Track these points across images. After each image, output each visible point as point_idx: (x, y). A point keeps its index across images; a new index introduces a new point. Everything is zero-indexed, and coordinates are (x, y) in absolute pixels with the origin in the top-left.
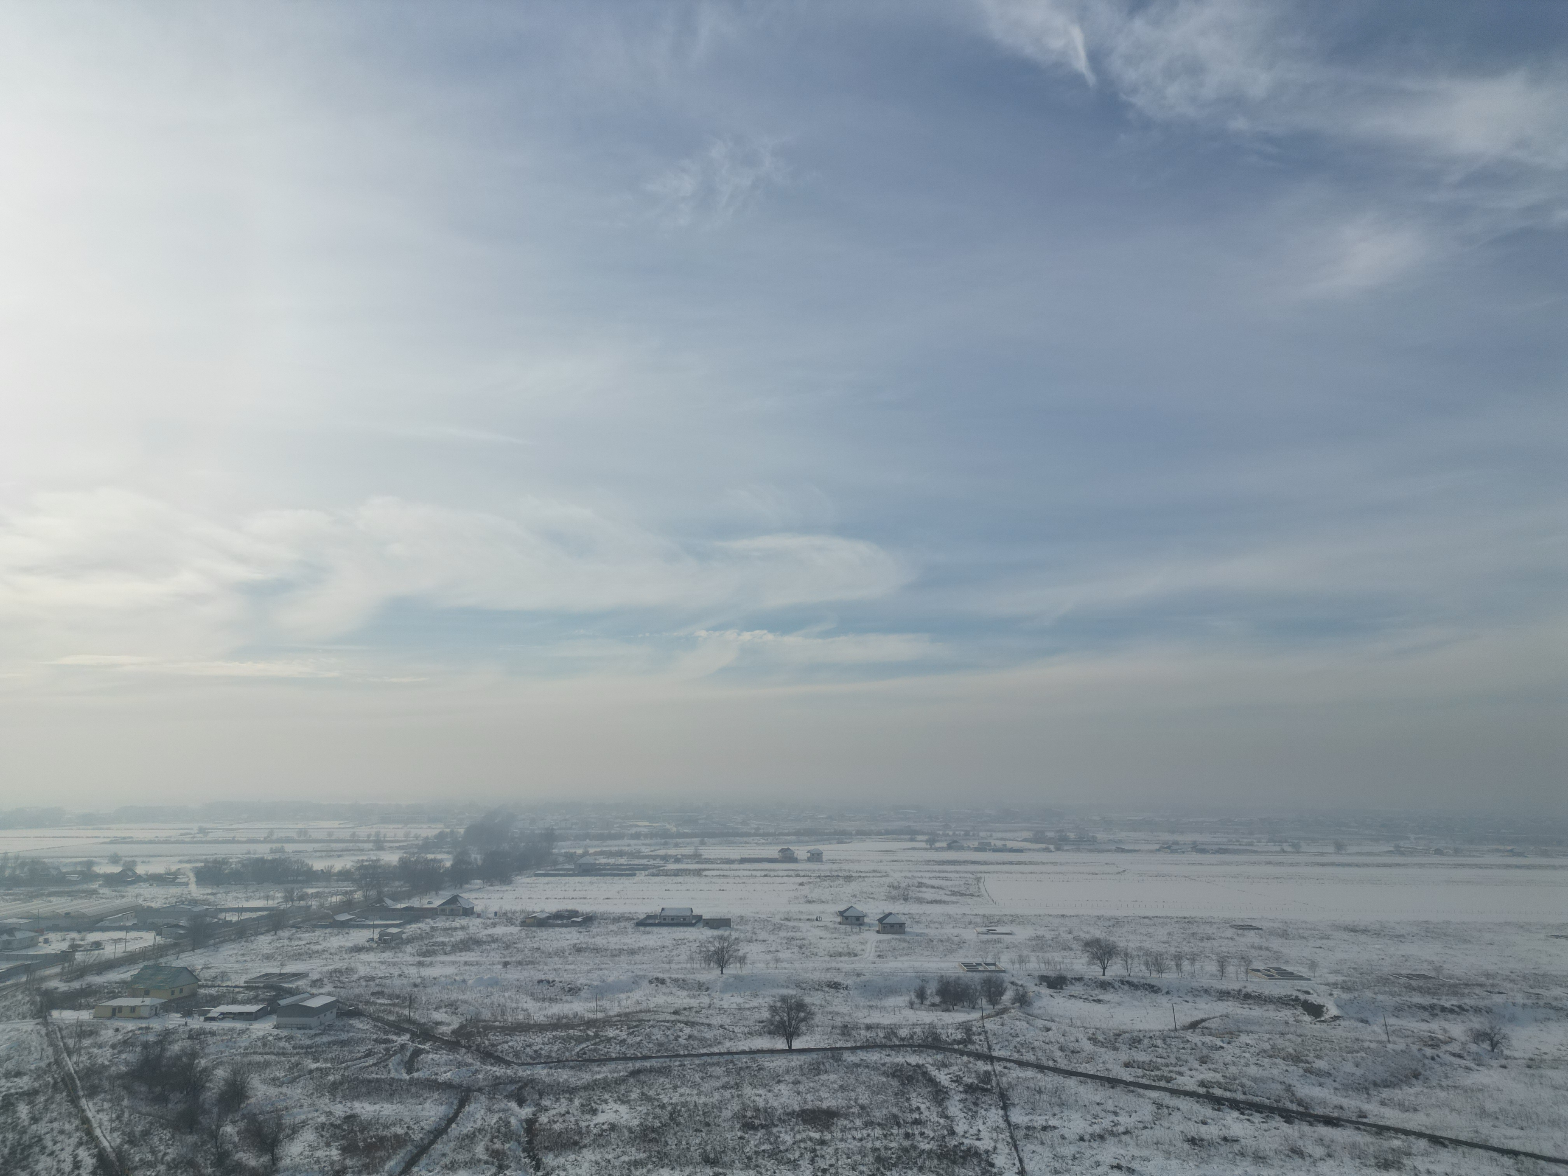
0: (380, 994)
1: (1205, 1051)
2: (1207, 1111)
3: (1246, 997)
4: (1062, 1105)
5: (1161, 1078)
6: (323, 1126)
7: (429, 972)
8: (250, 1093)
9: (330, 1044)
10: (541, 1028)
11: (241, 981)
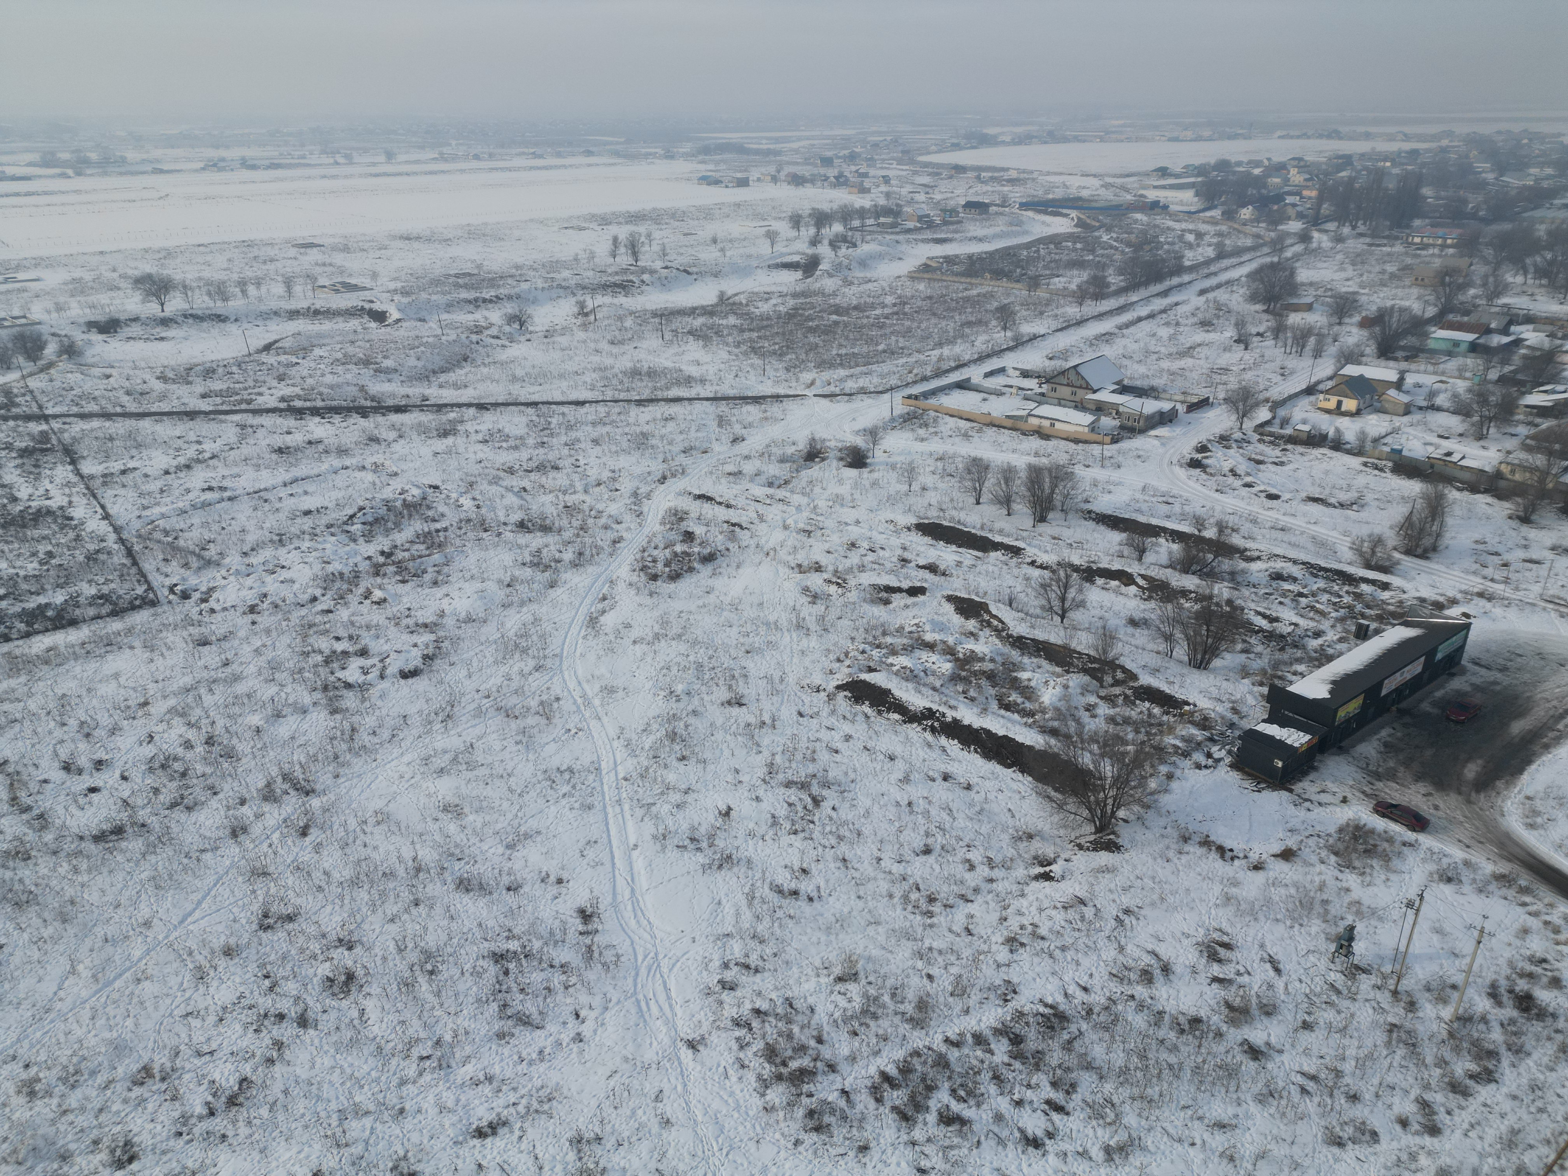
1: (282, 370)
2: (290, 422)
3: (316, 314)
4: (139, 446)
5: (241, 402)
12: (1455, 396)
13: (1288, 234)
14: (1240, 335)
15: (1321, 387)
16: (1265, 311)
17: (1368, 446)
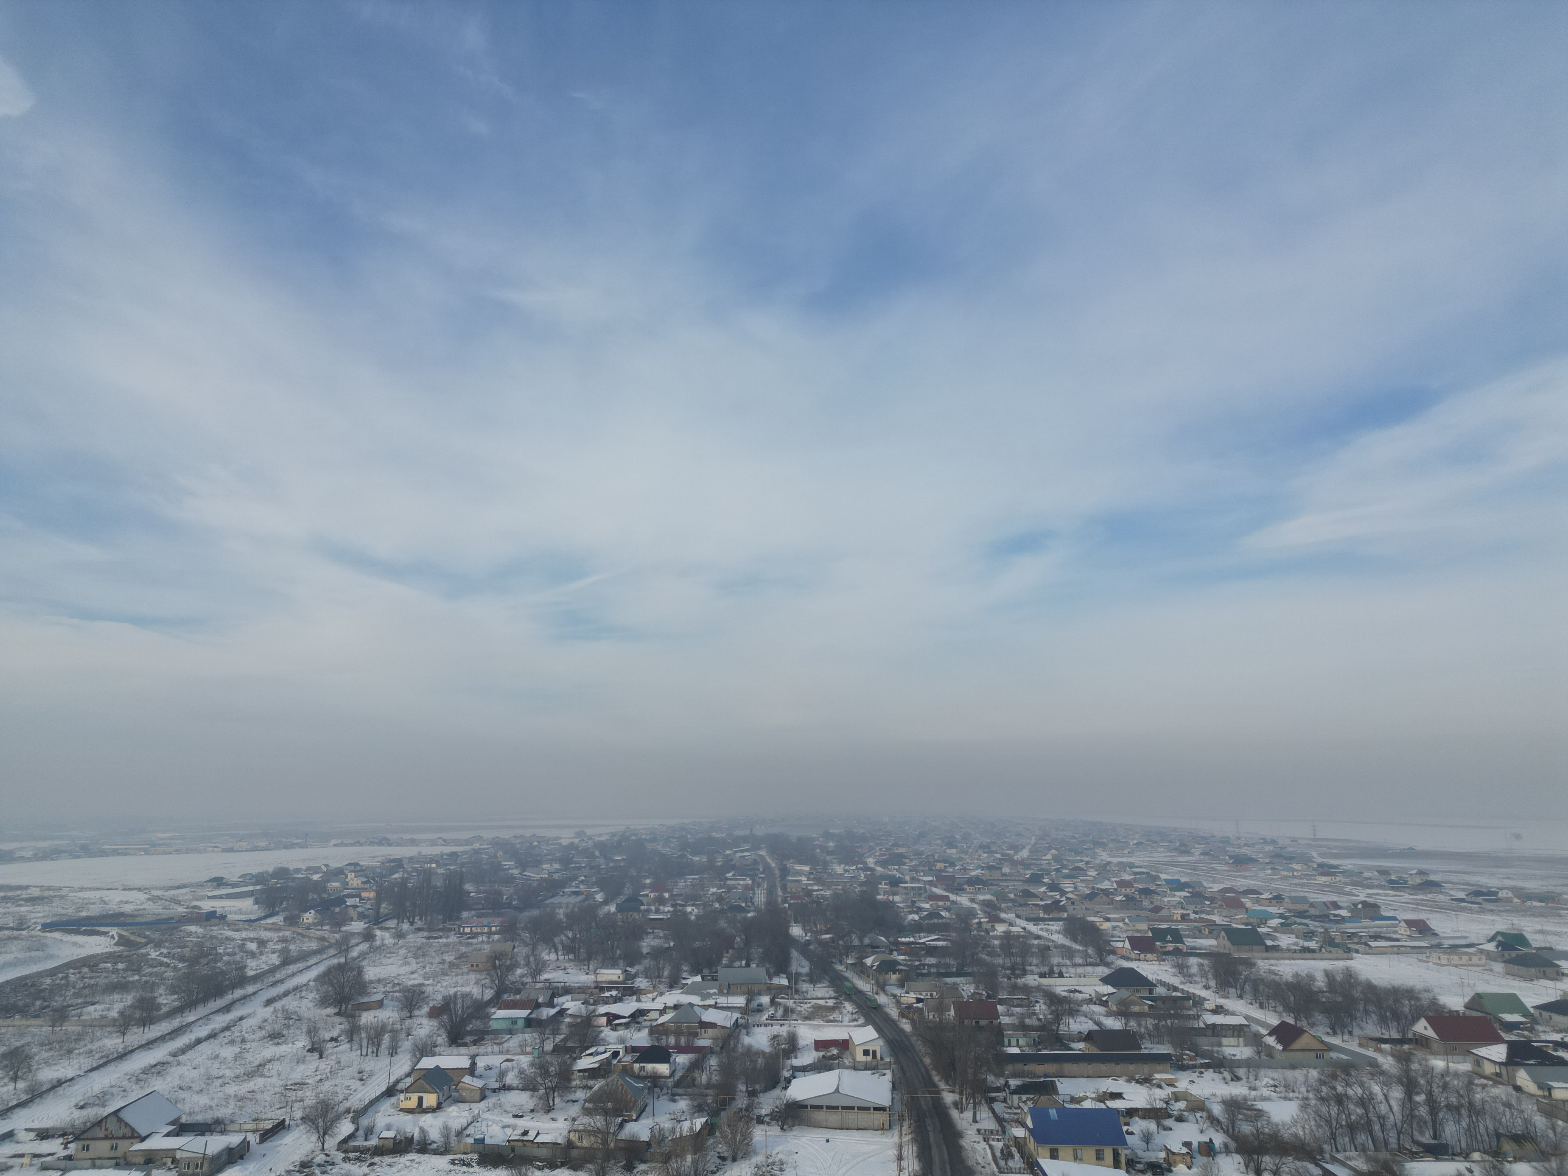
12: (521, 1072)
13: (352, 934)
14: (313, 1043)
15: (401, 1086)
16: (336, 1014)
17: (453, 1139)
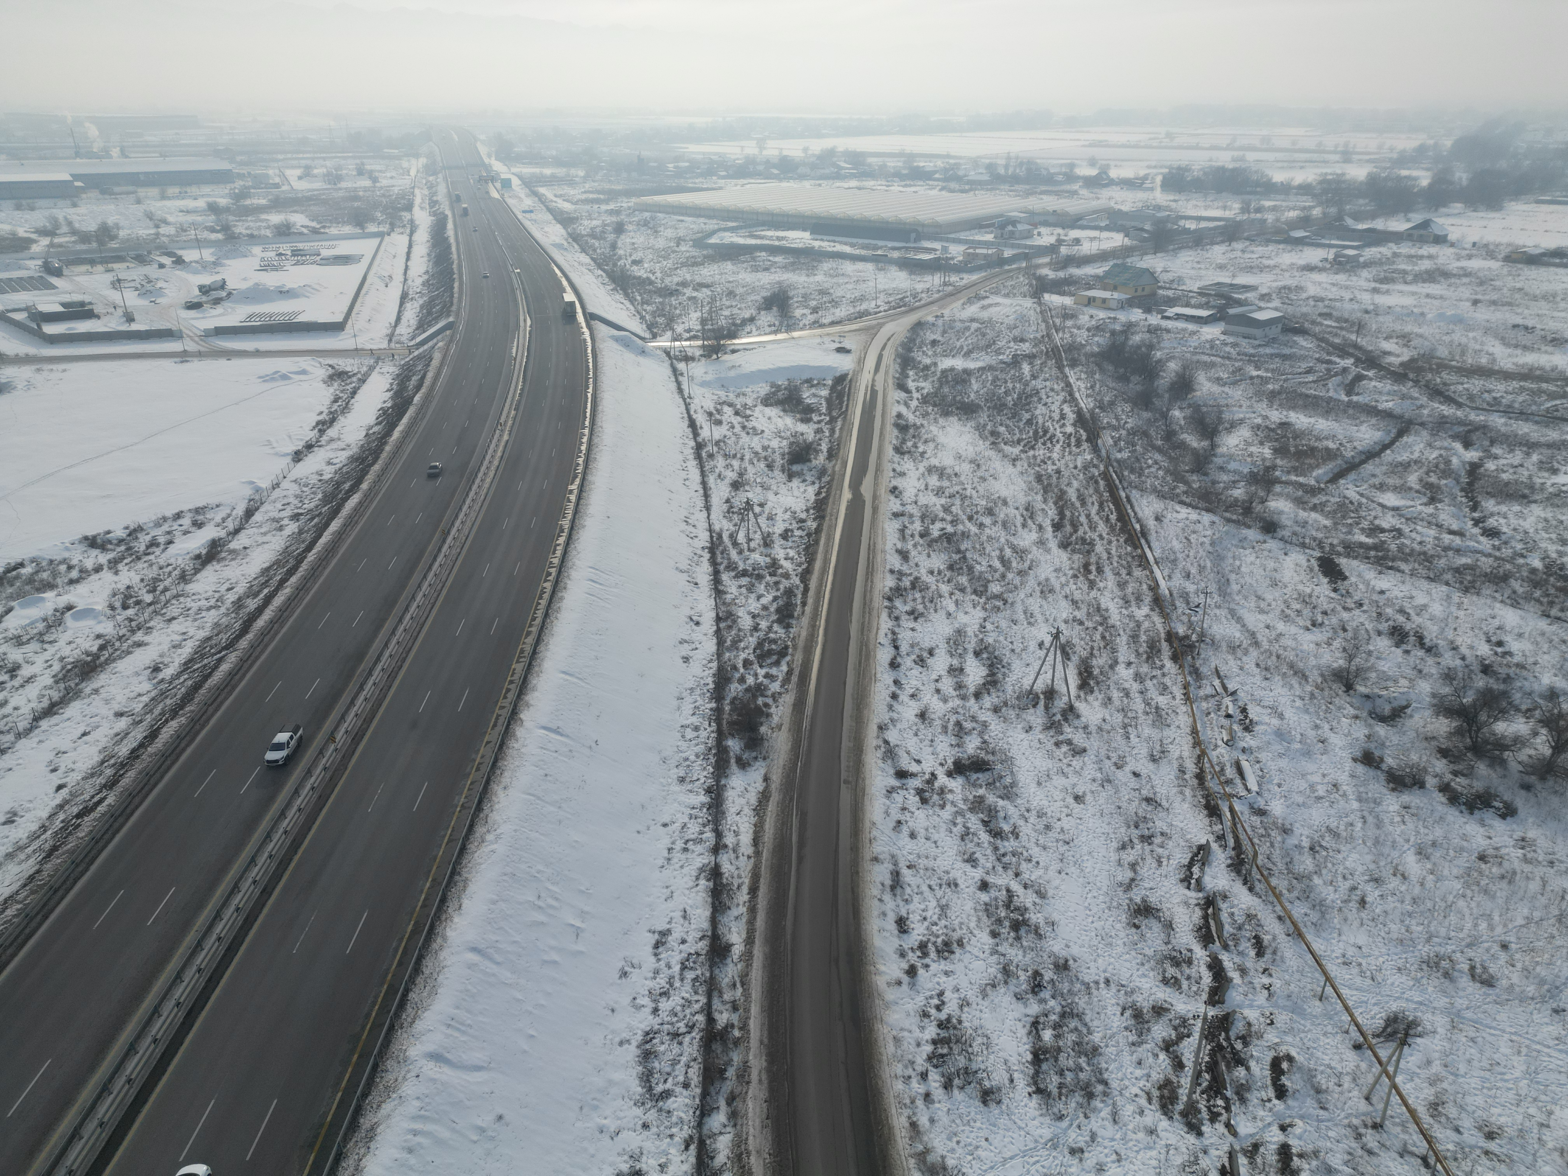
0: (1328, 316)
6: (1258, 427)
7: (1383, 300)
8: (1196, 387)
9: (1272, 356)
10: (1507, 376)
11: (1195, 286)
